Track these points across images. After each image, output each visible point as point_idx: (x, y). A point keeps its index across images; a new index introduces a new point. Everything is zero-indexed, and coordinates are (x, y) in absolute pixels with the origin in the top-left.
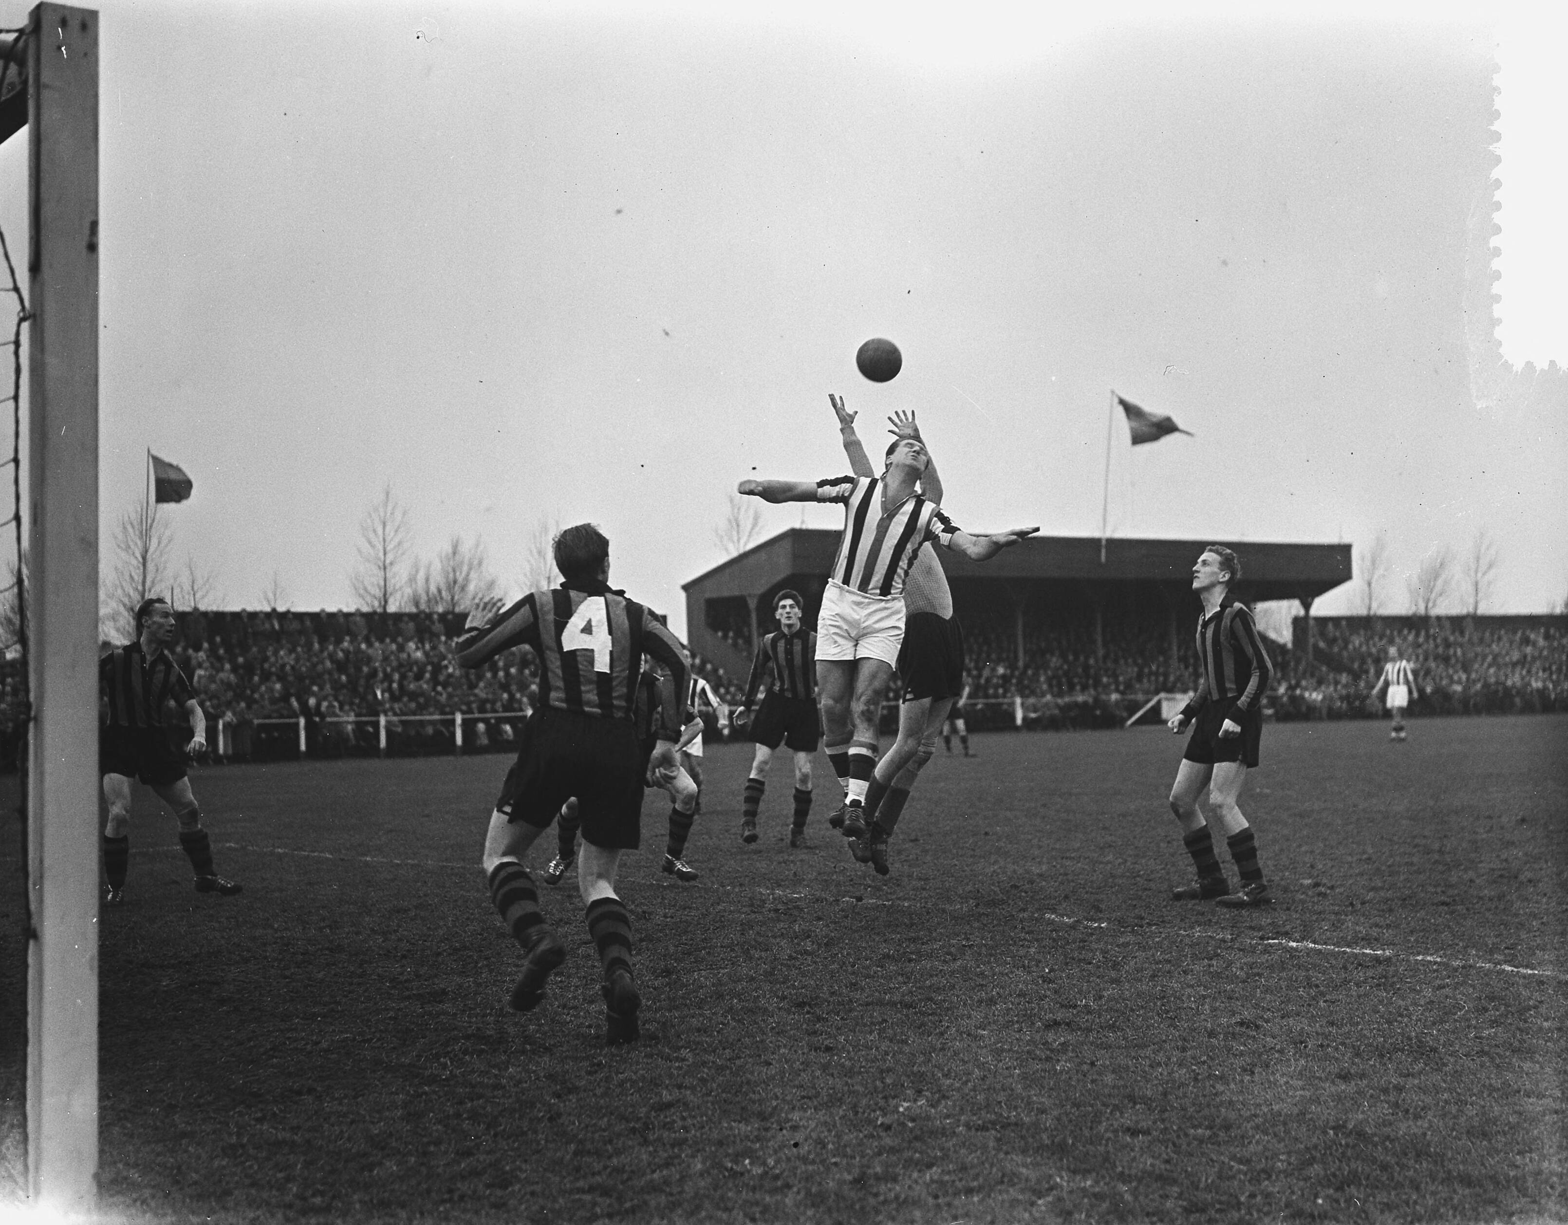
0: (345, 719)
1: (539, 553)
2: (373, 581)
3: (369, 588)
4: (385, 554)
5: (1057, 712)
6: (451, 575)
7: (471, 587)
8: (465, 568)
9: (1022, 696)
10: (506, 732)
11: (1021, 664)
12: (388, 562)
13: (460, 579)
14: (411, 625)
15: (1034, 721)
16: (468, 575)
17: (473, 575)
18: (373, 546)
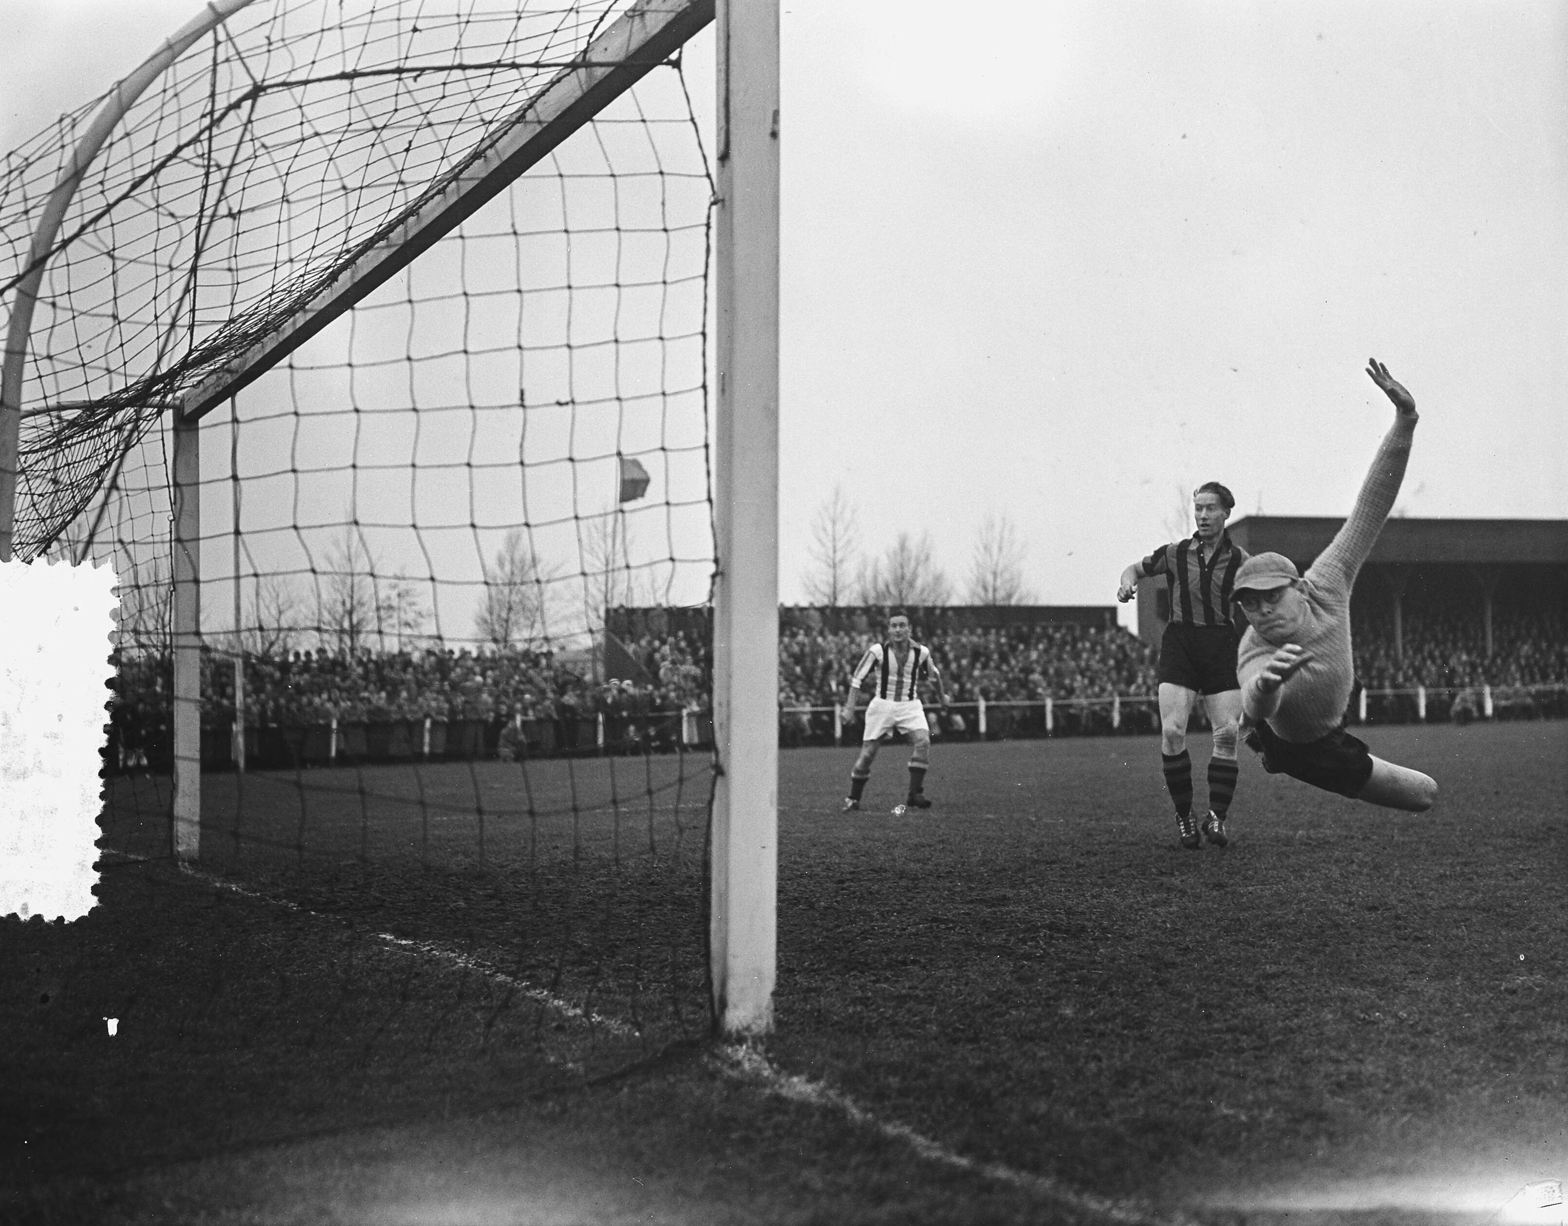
0: (800, 709)
1: (986, 548)
2: (823, 577)
3: (818, 584)
4: (835, 552)
5: (1529, 700)
6: (899, 571)
7: (919, 583)
8: (913, 564)
9: (1492, 685)
10: (956, 723)
11: (1490, 652)
12: (837, 560)
13: (908, 576)
14: (864, 619)
15: (1505, 708)
16: (916, 568)
17: (920, 570)
18: (823, 545)
